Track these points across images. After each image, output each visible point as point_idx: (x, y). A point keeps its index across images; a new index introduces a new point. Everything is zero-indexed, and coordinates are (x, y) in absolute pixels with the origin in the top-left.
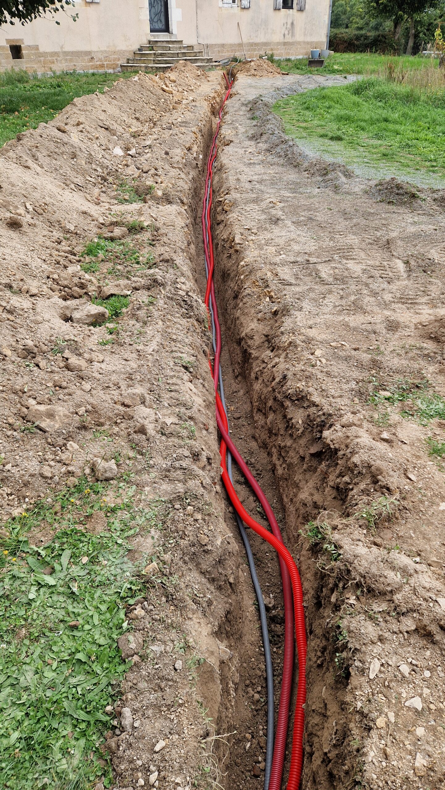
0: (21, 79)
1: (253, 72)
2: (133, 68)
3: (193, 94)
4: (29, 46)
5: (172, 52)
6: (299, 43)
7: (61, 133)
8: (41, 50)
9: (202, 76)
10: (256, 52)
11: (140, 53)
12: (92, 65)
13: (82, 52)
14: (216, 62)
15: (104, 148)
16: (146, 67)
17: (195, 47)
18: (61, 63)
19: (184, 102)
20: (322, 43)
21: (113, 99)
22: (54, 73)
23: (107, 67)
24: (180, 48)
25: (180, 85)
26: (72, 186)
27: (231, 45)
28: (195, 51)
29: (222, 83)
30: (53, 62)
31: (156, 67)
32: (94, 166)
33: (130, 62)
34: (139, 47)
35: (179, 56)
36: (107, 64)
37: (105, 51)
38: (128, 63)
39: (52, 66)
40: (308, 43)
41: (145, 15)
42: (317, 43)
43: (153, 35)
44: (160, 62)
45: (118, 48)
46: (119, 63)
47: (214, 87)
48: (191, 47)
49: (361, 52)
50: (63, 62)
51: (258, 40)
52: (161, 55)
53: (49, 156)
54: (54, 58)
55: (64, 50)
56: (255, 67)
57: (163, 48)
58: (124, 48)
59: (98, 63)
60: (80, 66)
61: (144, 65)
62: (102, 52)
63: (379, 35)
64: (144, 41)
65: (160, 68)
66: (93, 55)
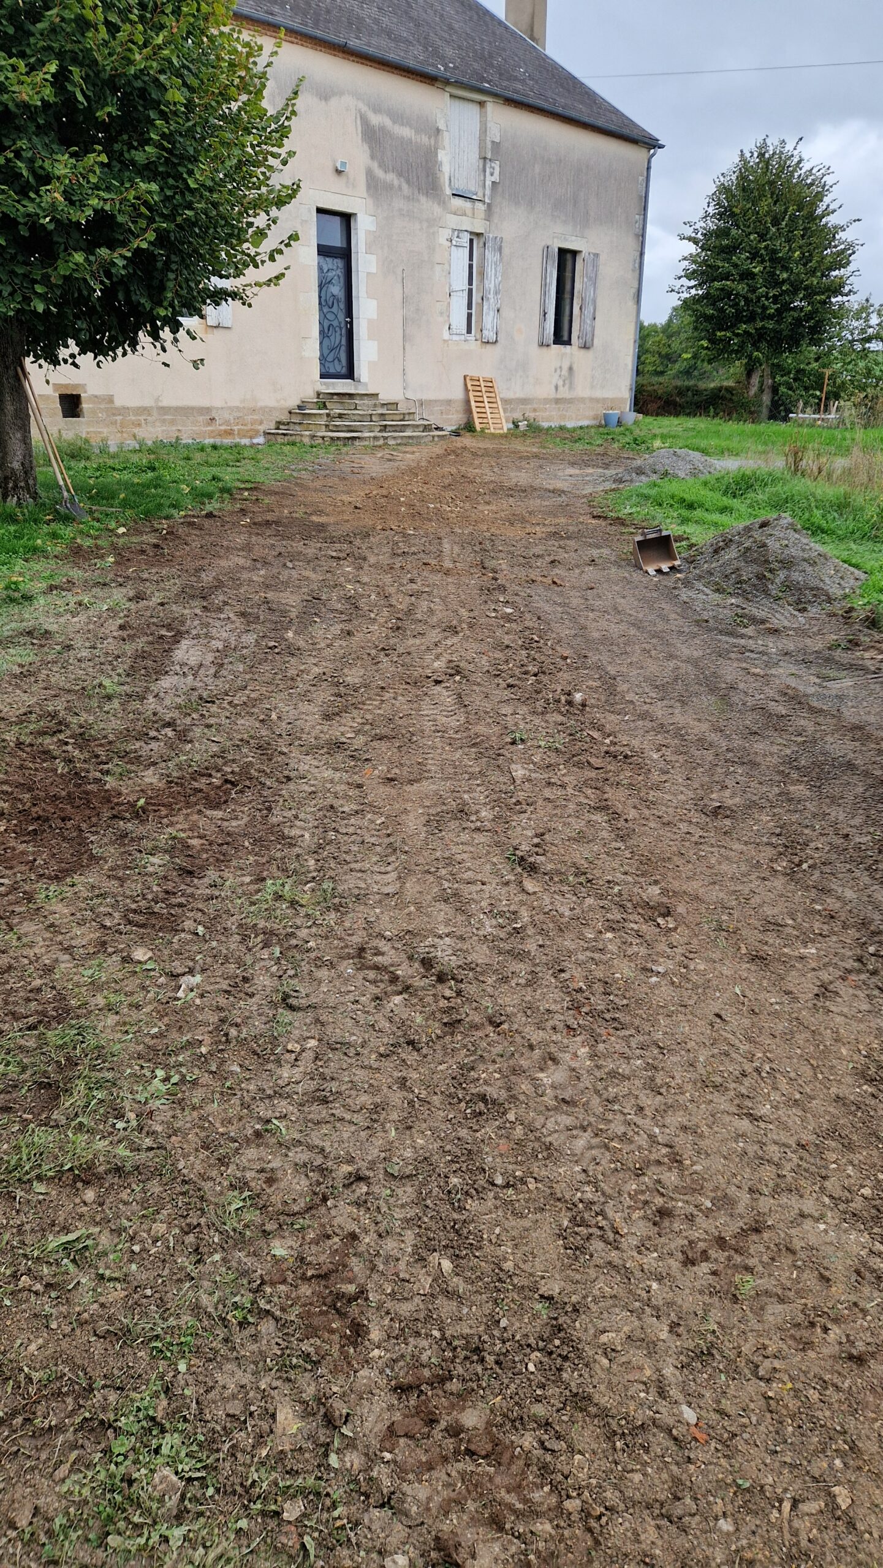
0: (79, 452)
2: (286, 438)
4: (96, 396)
5: (360, 412)
6: (582, 400)
8: (118, 403)
10: (508, 415)
11: (301, 412)
12: (212, 432)
13: (193, 408)
14: (438, 429)
16: (312, 437)
17: (399, 406)
18: (154, 426)
20: (622, 400)
22: (141, 444)
23: (239, 434)
24: (375, 405)
27: (463, 402)
28: (401, 411)
30: (140, 425)
31: (332, 438)
33: (281, 427)
34: (298, 403)
35: (374, 419)
36: (239, 430)
37: (237, 408)
38: (278, 428)
39: (136, 430)
40: (597, 400)
41: (312, 349)
42: (612, 400)
43: (325, 384)
44: (337, 428)
45: (261, 404)
46: (262, 428)
48: (394, 405)
49: (688, 415)
50: (158, 424)
51: (510, 395)
52: (340, 416)
54: (142, 418)
55: (160, 404)
57: (344, 405)
58: (272, 403)
59: (223, 428)
60: (189, 432)
61: (307, 433)
62: (231, 409)
63: (720, 389)
64: (309, 394)
65: (338, 438)
66: (214, 414)
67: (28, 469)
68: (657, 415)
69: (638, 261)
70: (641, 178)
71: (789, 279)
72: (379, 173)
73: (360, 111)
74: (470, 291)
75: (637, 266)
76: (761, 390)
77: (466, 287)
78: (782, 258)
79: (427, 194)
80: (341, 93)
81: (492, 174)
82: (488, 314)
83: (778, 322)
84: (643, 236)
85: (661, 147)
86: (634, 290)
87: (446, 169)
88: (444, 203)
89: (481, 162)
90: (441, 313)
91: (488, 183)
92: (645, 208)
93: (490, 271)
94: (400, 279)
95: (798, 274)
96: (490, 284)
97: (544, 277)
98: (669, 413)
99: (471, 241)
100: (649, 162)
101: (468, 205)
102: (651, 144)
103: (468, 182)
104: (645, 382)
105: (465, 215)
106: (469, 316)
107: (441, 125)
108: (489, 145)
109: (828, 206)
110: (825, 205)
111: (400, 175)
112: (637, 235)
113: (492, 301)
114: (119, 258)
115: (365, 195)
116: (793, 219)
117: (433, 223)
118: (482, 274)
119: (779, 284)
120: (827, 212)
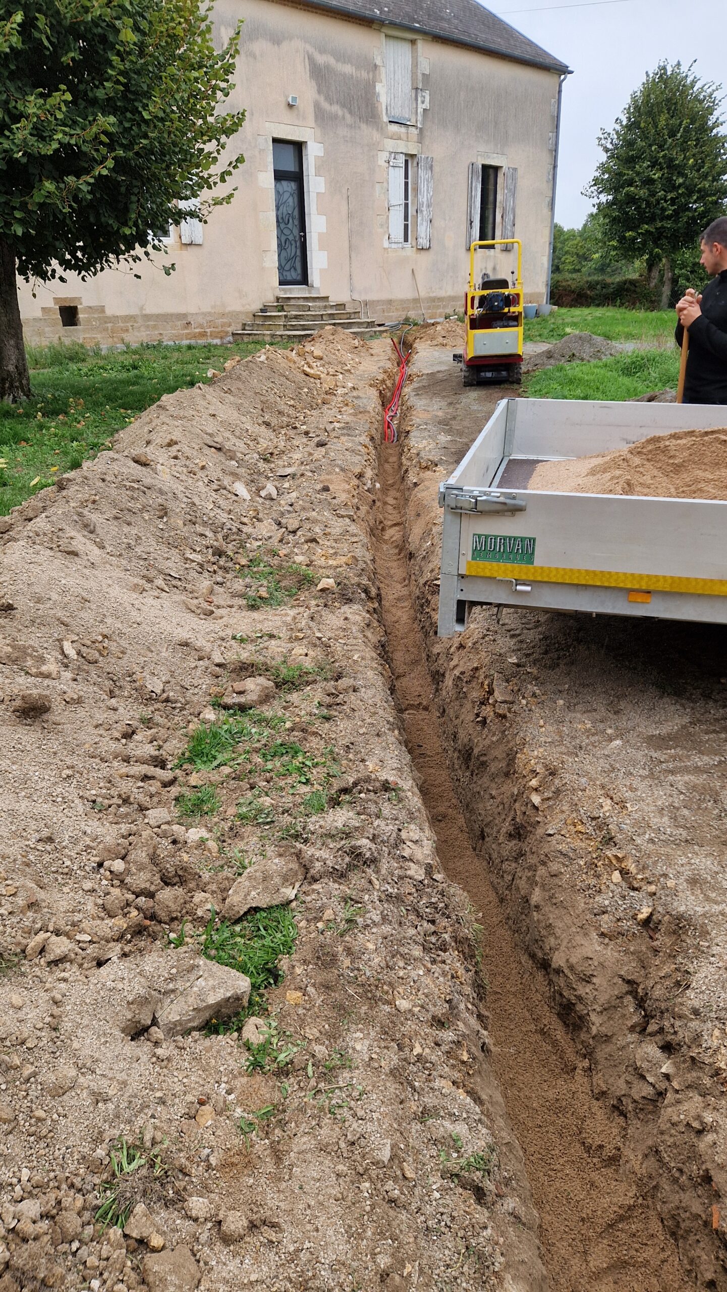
0: (76, 356)
1: (440, 340)
2: (251, 337)
3: (352, 376)
4: (90, 307)
5: (313, 313)
7: (139, 467)
8: (109, 312)
9: (360, 348)
10: (441, 310)
11: (263, 315)
12: (189, 334)
13: (172, 315)
14: (380, 325)
15: (216, 487)
16: (273, 336)
17: (347, 306)
18: (139, 331)
19: (340, 391)
20: (539, 295)
21: (226, 392)
22: (128, 347)
23: (211, 335)
24: (325, 307)
25: (329, 363)
26: (160, 582)
27: (402, 301)
28: (348, 310)
29: (393, 357)
30: (127, 330)
31: (289, 336)
32: (199, 529)
33: (247, 328)
34: (261, 307)
35: (324, 318)
36: (211, 332)
37: (209, 313)
38: (244, 329)
39: (124, 335)
41: (272, 260)
42: (531, 295)
43: (283, 290)
44: (294, 327)
45: (229, 309)
46: (230, 330)
47: (381, 364)
48: (342, 306)
49: (598, 305)
50: (142, 329)
51: (442, 294)
52: (296, 317)
53: (116, 518)
54: (129, 325)
55: (144, 312)
56: (443, 333)
57: (299, 308)
58: (239, 308)
59: (197, 330)
60: (169, 335)
61: (268, 332)
62: (204, 314)
63: (625, 282)
64: (269, 298)
65: (294, 336)
66: (189, 319)
67: (22, 371)
68: (571, 306)
69: (551, 173)
70: (553, 100)
71: (684, 183)
72: (326, 105)
73: (308, 52)
74: (406, 205)
75: (551, 177)
76: (662, 282)
77: (403, 202)
78: (678, 165)
79: (367, 122)
80: (291, 38)
81: (423, 102)
82: (422, 224)
83: (676, 221)
84: (556, 150)
85: (571, 72)
86: (548, 199)
87: (383, 99)
88: (382, 129)
89: (414, 91)
90: (382, 225)
91: (420, 110)
92: (557, 127)
93: (423, 187)
94: (345, 196)
95: (692, 179)
96: (423, 198)
97: (470, 189)
98: (582, 305)
99: (406, 161)
100: (560, 86)
101: (403, 130)
102: (561, 70)
103: (402, 111)
104: (560, 278)
105: (400, 138)
106: (406, 227)
107: (378, 62)
108: (420, 77)
109: (718, 119)
110: (715, 118)
111: (343, 106)
112: (550, 151)
113: (425, 213)
114: (83, 184)
115: (313, 125)
116: (687, 130)
117: (374, 148)
118: (416, 190)
119: (675, 188)
120: (716, 124)
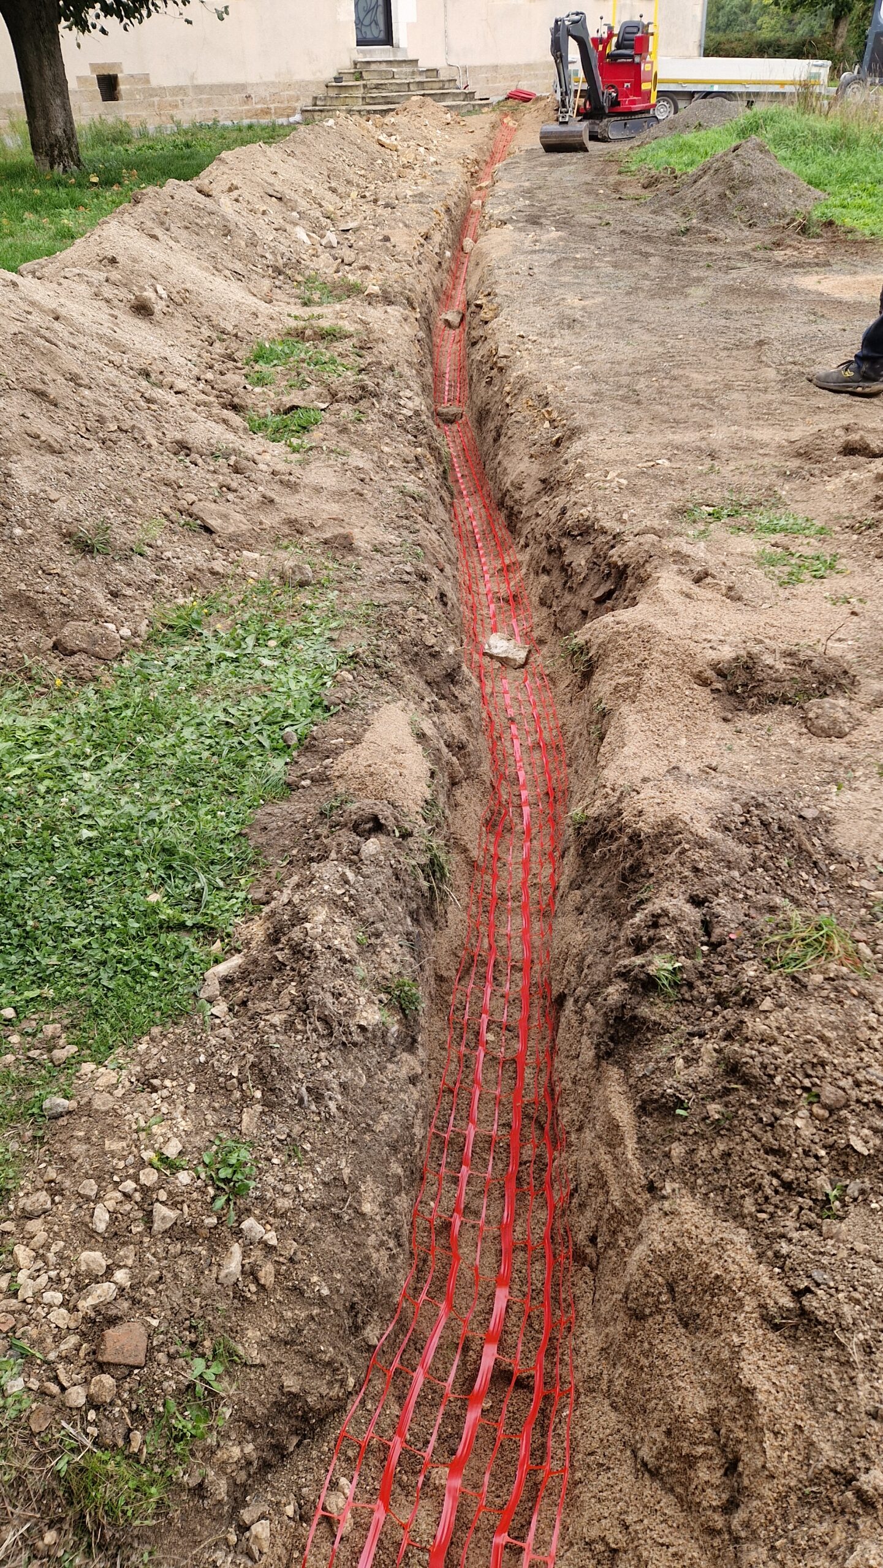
0: (119, 137)
2: (323, 113)
4: (132, 76)
5: (398, 81)
7: (203, 197)
8: (155, 82)
9: (454, 124)
11: (337, 85)
12: (249, 111)
13: (228, 86)
14: (482, 98)
15: (276, 227)
16: (349, 112)
17: (441, 72)
18: (191, 107)
19: (419, 165)
21: (288, 154)
22: (179, 125)
23: (276, 113)
24: (413, 73)
26: (227, 273)
27: (510, 66)
28: (442, 78)
30: (176, 106)
31: (368, 112)
33: (318, 103)
34: (335, 74)
35: (412, 87)
36: (275, 108)
37: (273, 83)
38: (315, 105)
39: (174, 112)
43: (362, 52)
44: (374, 101)
45: (297, 77)
46: (299, 105)
47: (477, 142)
48: (433, 72)
50: (194, 104)
52: (377, 87)
54: (178, 98)
55: (196, 83)
57: (381, 74)
58: (309, 77)
59: (259, 106)
60: (226, 113)
61: (344, 108)
62: (267, 85)
63: (804, 43)
64: (346, 64)
65: (375, 111)
66: (249, 91)
67: (70, 136)
